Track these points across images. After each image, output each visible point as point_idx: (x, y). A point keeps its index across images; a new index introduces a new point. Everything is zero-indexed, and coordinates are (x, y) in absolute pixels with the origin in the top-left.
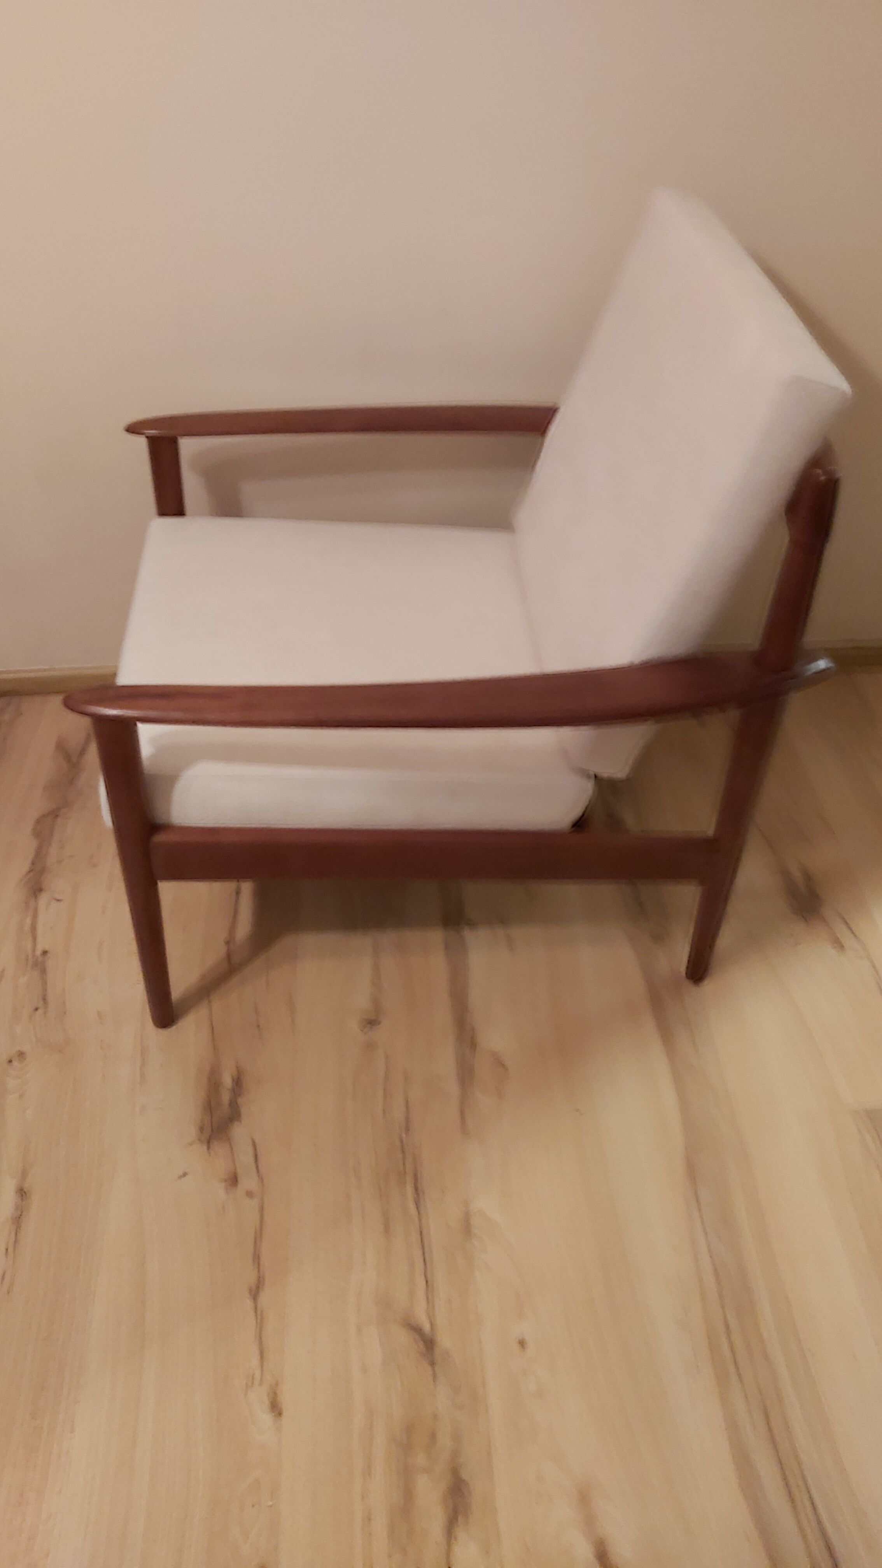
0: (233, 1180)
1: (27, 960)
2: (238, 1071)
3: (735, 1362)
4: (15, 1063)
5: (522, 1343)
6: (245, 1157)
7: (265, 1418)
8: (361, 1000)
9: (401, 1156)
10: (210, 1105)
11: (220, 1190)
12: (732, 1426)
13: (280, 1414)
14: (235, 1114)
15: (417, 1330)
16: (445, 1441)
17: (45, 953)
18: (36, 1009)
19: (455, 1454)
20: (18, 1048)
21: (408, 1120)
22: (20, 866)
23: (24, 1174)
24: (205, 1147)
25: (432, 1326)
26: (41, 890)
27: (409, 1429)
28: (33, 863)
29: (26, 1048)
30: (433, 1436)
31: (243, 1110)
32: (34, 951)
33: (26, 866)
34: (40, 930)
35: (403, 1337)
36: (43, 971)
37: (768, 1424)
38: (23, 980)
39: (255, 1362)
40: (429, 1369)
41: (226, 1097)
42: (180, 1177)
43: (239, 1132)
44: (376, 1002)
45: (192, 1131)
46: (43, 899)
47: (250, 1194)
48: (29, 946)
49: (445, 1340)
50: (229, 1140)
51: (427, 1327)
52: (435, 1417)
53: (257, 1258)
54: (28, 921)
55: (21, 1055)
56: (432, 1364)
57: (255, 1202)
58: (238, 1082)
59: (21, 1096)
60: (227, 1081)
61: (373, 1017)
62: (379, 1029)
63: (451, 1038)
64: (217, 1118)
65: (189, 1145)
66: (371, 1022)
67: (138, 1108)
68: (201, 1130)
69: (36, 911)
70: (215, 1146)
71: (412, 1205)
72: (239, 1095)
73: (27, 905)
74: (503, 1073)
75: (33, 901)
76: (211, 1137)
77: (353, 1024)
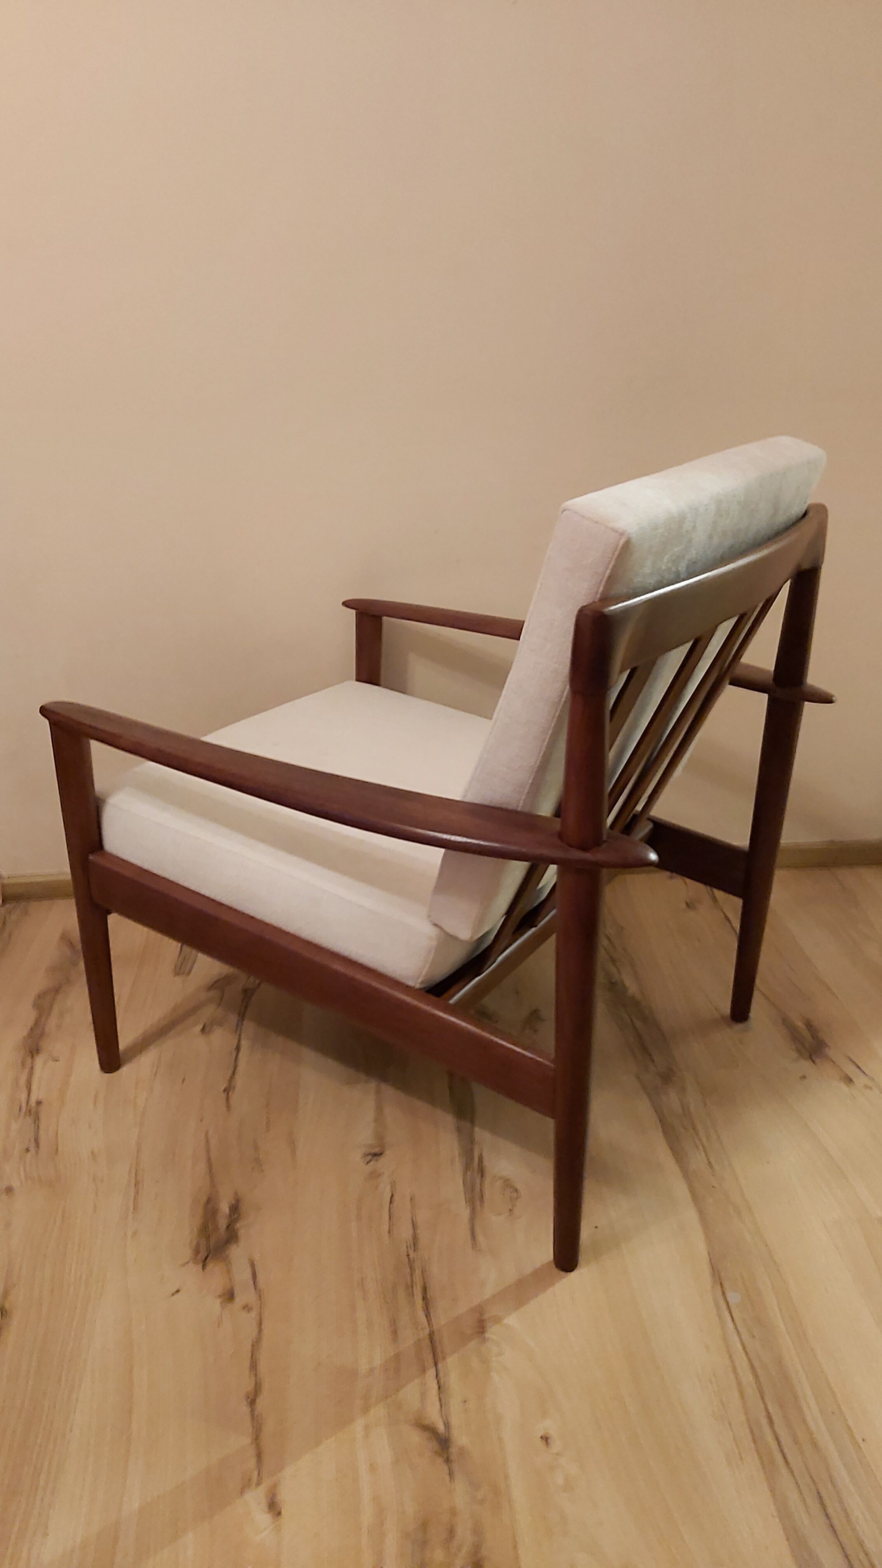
0: (229, 1296)
1: (20, 1108)
2: (236, 1200)
3: (782, 1451)
5: (546, 1439)
6: (242, 1274)
7: (263, 1518)
8: (365, 1135)
9: (408, 1270)
10: (206, 1228)
11: (216, 1305)
12: (784, 1514)
13: (279, 1513)
14: (232, 1236)
15: (429, 1429)
16: (464, 1534)
17: (39, 1103)
18: (28, 1150)
19: (477, 1548)
20: (6, 1184)
21: (415, 1238)
22: (20, 1032)
23: (6, 1293)
24: (200, 1267)
25: (447, 1425)
26: (38, 1051)
27: (424, 1526)
28: (32, 1030)
29: (15, 1184)
30: (451, 1532)
31: (242, 1233)
32: (28, 1101)
33: (25, 1033)
34: (34, 1087)
35: (416, 1438)
36: (37, 1119)
37: (825, 1510)
38: (14, 1126)
39: (252, 1463)
40: (445, 1468)
41: (223, 1223)
43: (236, 1253)
44: (380, 1138)
45: (187, 1253)
46: (39, 1061)
47: (247, 1308)
48: (24, 1096)
49: (461, 1438)
50: (226, 1260)
51: (441, 1428)
52: (453, 1512)
53: (254, 1366)
54: (24, 1076)
55: (10, 1189)
56: (448, 1461)
57: (254, 1314)
58: (235, 1209)
59: (7, 1226)
60: (224, 1208)
61: (377, 1150)
62: (382, 1160)
63: (458, 1166)
64: (213, 1241)
65: (184, 1265)
66: (375, 1155)
67: (129, 1233)
68: (197, 1251)
69: (32, 1068)
70: (210, 1266)
71: (421, 1315)
72: (237, 1220)
73: (23, 1064)
74: (515, 1195)
75: (29, 1060)
76: (206, 1258)
77: (357, 1157)
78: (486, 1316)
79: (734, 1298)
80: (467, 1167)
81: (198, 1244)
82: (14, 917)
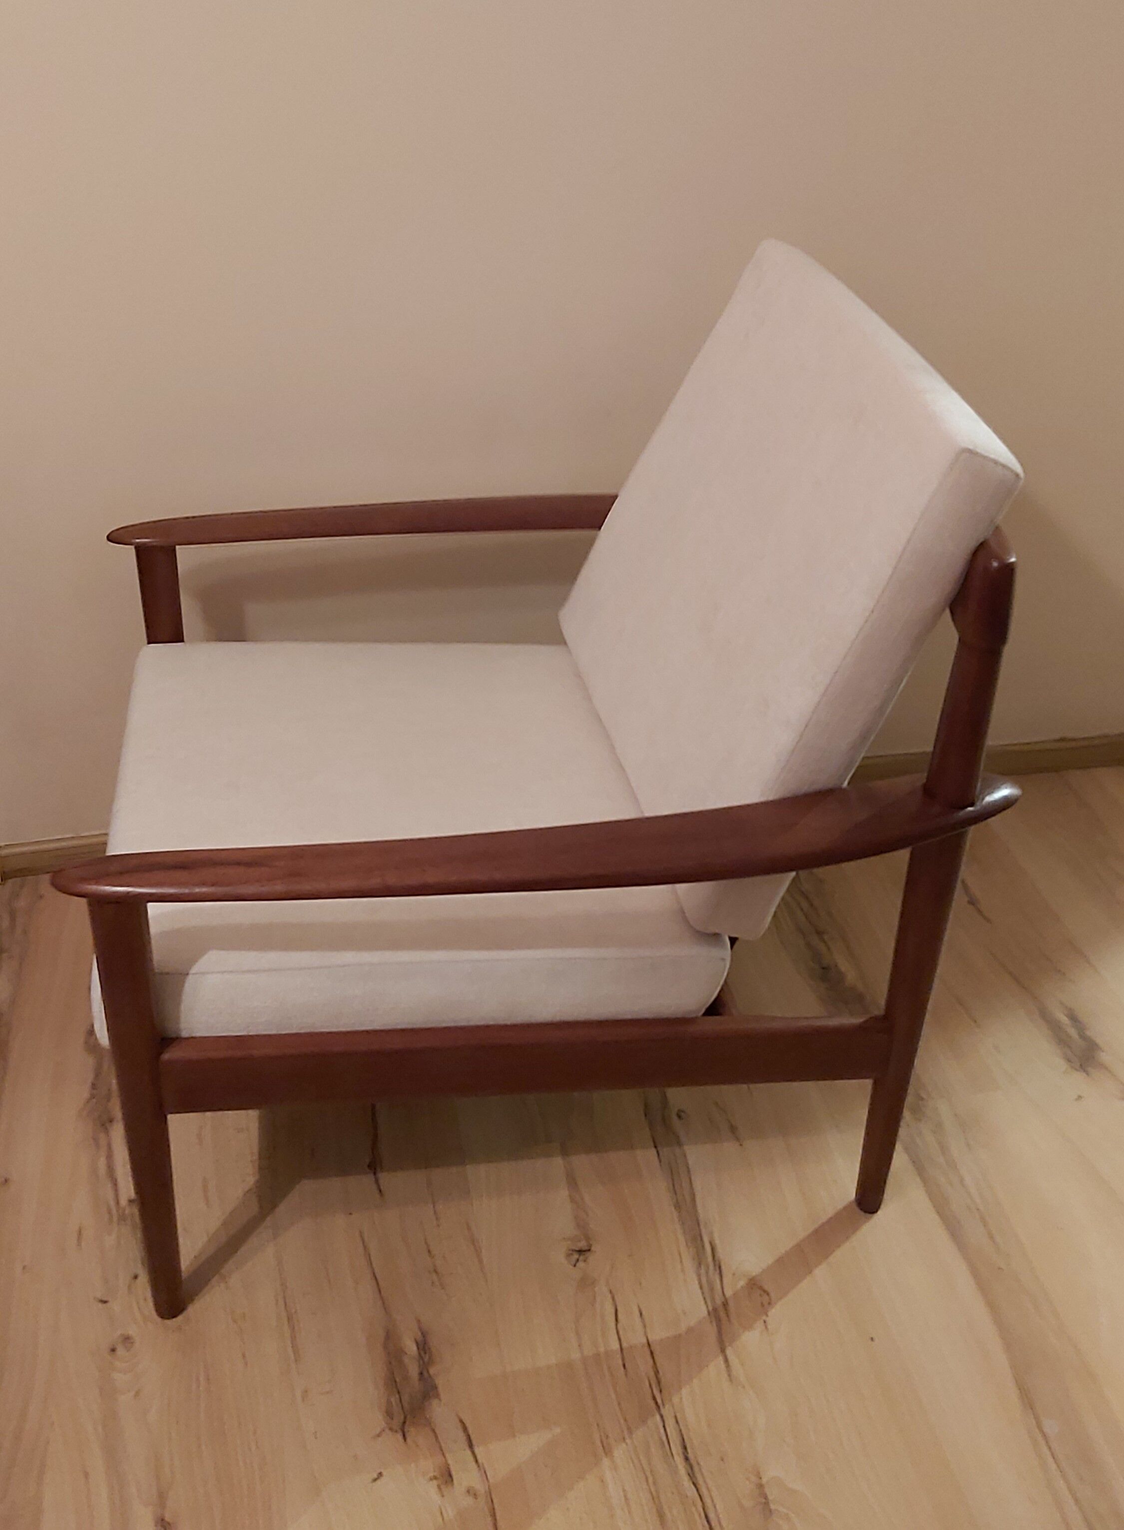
0: (446, 1477)
1: (110, 1212)
2: (424, 1335)
4: (121, 1351)
6: (454, 1444)
8: (562, 1225)
10: (394, 1380)
11: (430, 1491)
14: (428, 1388)
17: (132, 1202)
18: (136, 1277)
20: (119, 1332)
21: (656, 1371)
23: (162, 1498)
24: (400, 1436)
26: (110, 1120)
28: (94, 1086)
29: (132, 1331)
31: (440, 1382)
32: (118, 1203)
38: (110, 1241)
41: (413, 1370)
42: (375, 1480)
43: (440, 1411)
44: (581, 1225)
45: (378, 1420)
47: (471, 1492)
48: (109, 1195)
50: (429, 1423)
54: (102, 1162)
55: (127, 1340)
57: (482, 1502)
58: (423, 1346)
59: (137, 1394)
60: (409, 1346)
61: (582, 1245)
62: (591, 1258)
63: (689, 1264)
64: (406, 1398)
65: (379, 1435)
66: (580, 1252)
67: (298, 1394)
68: (389, 1414)
69: (109, 1146)
70: (411, 1431)
71: (687, 1483)
72: (431, 1362)
73: (96, 1140)
74: (766, 1298)
75: (102, 1136)
76: (404, 1422)
77: (559, 1256)
78: (764, 1480)
79: (1051, 1427)
80: (699, 1261)
81: (389, 1402)
82: (21, 903)
